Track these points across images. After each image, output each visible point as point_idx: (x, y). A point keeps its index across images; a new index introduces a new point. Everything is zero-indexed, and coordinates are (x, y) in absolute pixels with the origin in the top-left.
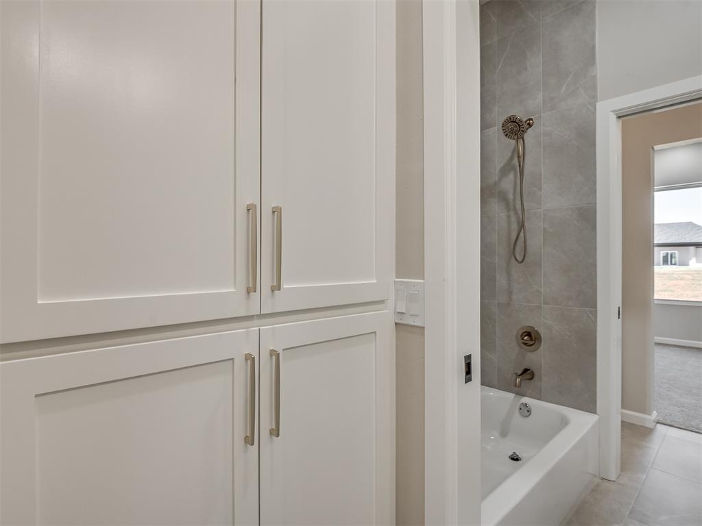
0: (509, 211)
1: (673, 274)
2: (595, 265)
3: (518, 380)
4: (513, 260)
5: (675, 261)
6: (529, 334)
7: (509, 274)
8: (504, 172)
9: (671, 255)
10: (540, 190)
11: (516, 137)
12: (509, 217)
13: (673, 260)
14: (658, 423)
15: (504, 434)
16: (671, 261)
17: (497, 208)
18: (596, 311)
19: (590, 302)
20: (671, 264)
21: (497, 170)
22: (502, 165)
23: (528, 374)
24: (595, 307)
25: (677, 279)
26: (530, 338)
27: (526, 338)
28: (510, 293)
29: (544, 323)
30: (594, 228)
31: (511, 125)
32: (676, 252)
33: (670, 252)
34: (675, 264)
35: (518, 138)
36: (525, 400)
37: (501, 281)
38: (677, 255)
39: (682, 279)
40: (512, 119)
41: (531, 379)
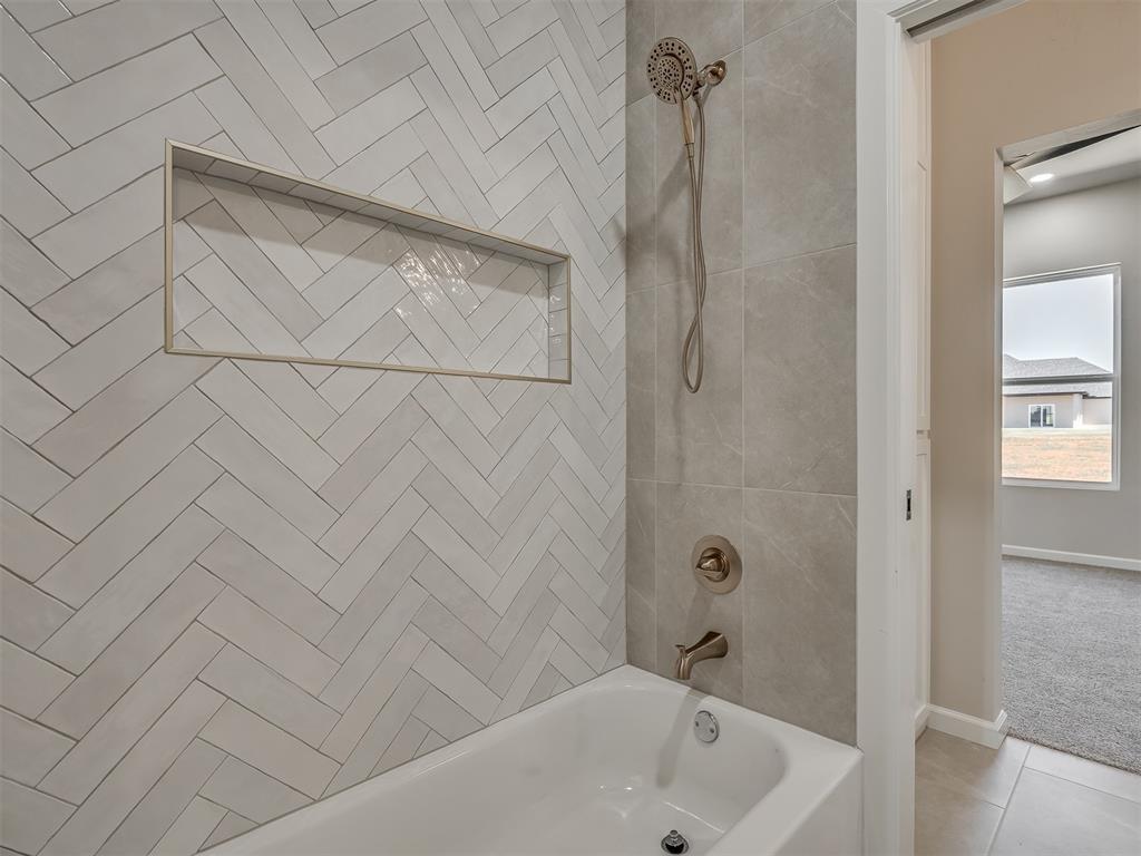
0: (678, 276)
1: (1048, 440)
2: (851, 391)
3: (685, 662)
4: (685, 389)
5: (1051, 421)
6: (717, 555)
7: (678, 418)
8: (668, 193)
9: (1045, 410)
10: (739, 222)
11: (678, 95)
12: (678, 290)
13: (1048, 419)
14: (1009, 735)
15: (663, 781)
16: (1045, 421)
17: (656, 273)
18: (855, 502)
19: (841, 480)
20: (1045, 425)
21: (657, 188)
22: (665, 177)
23: (713, 645)
24: (854, 492)
25: (1053, 448)
26: (721, 562)
27: (708, 564)
28: (681, 460)
29: (749, 531)
30: (852, 301)
31: (663, 63)
32: (1053, 406)
33: (1042, 406)
34: (1051, 425)
35: (683, 99)
36: (709, 703)
37: (664, 436)
38: (1053, 411)
39: (1061, 448)
40: (665, 47)
41: (722, 655)
